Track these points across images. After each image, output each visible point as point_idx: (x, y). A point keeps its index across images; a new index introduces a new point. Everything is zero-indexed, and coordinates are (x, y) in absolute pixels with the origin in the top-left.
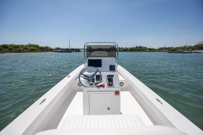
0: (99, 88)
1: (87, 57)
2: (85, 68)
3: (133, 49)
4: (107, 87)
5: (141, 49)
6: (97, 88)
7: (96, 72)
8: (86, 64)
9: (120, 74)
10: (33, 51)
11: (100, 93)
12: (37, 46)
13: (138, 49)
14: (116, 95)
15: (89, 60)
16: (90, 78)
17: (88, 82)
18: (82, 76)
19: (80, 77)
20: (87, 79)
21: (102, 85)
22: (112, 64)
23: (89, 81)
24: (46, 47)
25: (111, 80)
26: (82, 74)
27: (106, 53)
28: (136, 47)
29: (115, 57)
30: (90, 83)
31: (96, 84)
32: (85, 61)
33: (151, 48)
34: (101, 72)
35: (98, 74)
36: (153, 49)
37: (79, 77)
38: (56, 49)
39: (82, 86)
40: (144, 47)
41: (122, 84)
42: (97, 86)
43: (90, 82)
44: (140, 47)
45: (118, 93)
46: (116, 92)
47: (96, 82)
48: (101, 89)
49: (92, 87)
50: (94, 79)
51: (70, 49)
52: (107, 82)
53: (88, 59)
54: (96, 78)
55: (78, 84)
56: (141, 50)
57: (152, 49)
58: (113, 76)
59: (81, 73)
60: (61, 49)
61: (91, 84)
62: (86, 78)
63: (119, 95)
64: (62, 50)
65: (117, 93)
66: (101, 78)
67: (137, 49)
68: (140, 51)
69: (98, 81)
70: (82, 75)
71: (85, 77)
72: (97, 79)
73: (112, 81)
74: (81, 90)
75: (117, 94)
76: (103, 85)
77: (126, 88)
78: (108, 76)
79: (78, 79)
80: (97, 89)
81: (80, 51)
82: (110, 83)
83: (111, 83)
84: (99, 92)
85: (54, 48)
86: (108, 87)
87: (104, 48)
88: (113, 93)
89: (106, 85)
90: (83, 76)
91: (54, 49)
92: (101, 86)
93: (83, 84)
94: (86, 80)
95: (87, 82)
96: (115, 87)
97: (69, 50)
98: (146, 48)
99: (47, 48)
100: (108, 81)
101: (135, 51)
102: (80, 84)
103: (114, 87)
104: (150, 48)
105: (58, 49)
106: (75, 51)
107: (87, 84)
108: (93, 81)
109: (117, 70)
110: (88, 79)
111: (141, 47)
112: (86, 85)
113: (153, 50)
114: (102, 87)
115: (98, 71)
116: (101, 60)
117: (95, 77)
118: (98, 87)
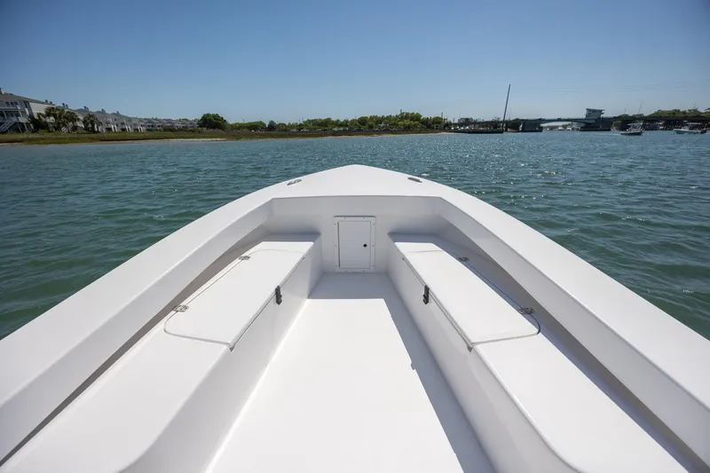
12: (416, 118)
24: (437, 118)
38: (461, 125)
60: (475, 123)
64: (477, 125)
81: (541, 128)
85: (456, 121)
91: (455, 124)
99: (437, 123)
105: (467, 122)
106: (523, 128)
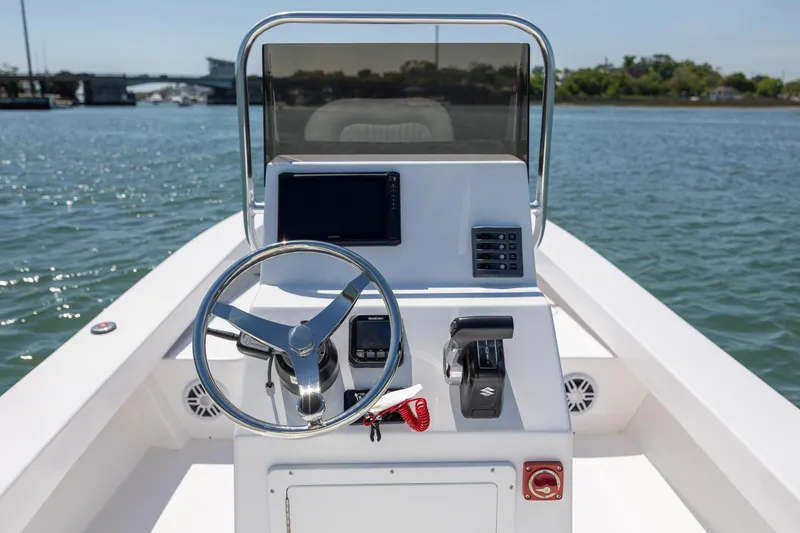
0: (375, 434)
1: (269, 153)
2: (253, 249)
3: (600, 78)
4: (452, 425)
5: (672, 82)
6: (363, 436)
7: (352, 293)
8: (259, 218)
9: (560, 303)
11: (394, 478)
13: (644, 78)
14: (531, 498)
15: (287, 181)
16: (299, 342)
17: (276, 379)
18: (218, 323)
19: (209, 338)
20: (270, 353)
21: (405, 405)
22: (500, 216)
23: (286, 369)
25: (484, 361)
26: (227, 312)
27: (435, 116)
28: (629, 61)
29: (522, 151)
30: (294, 389)
31: (349, 399)
32: (250, 192)
33: (749, 77)
34: (395, 292)
35: (370, 303)
36: (761, 86)
37: (198, 332)
39: (223, 418)
40: (689, 64)
41: (578, 395)
42: (361, 421)
43: (293, 380)
44: (657, 66)
45: (551, 482)
46: (531, 466)
47: (347, 377)
48: (399, 441)
49: (313, 424)
50: (332, 355)
51: (30, 78)
52: (453, 384)
53: (277, 167)
54: (354, 346)
55: (192, 394)
56: (666, 91)
57: (759, 79)
58: (505, 324)
59: (216, 301)
61: (312, 406)
62: (264, 345)
63: (558, 496)
65: (544, 478)
66: (400, 347)
67: (631, 80)
68: (660, 98)
69: (372, 376)
70: (226, 317)
71: (250, 340)
72: (360, 354)
73: (500, 372)
74: (219, 452)
75: (546, 489)
76: (412, 406)
77: (621, 432)
78: (460, 326)
79: (187, 353)
80: (359, 443)
81: (132, 96)
82: (479, 391)
83: (488, 392)
84: (382, 474)
86: (460, 428)
87: (351, 71)
88: (511, 477)
89: (443, 410)
90: (238, 324)
92: (394, 415)
93: (235, 398)
94: (262, 364)
95: (270, 385)
96: (526, 425)
97: (26, 85)
98: (704, 71)
100: (457, 374)
101: (615, 100)
102: (206, 394)
103: (517, 425)
104: (741, 76)
106: (87, 95)
107: (271, 394)
108: (327, 372)
109: (540, 269)
110: (278, 350)
111: (665, 68)
112: (262, 409)
113: (764, 94)
114: (406, 425)
115: (369, 276)
116: (398, 183)
117: (341, 339)
118: (374, 425)
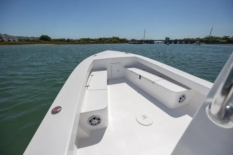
10: (115, 42)
12: (118, 39)
24: (124, 39)
51: (144, 40)
60: (136, 41)
85: (130, 40)
99: (125, 40)
105: (133, 40)
106: (149, 42)
